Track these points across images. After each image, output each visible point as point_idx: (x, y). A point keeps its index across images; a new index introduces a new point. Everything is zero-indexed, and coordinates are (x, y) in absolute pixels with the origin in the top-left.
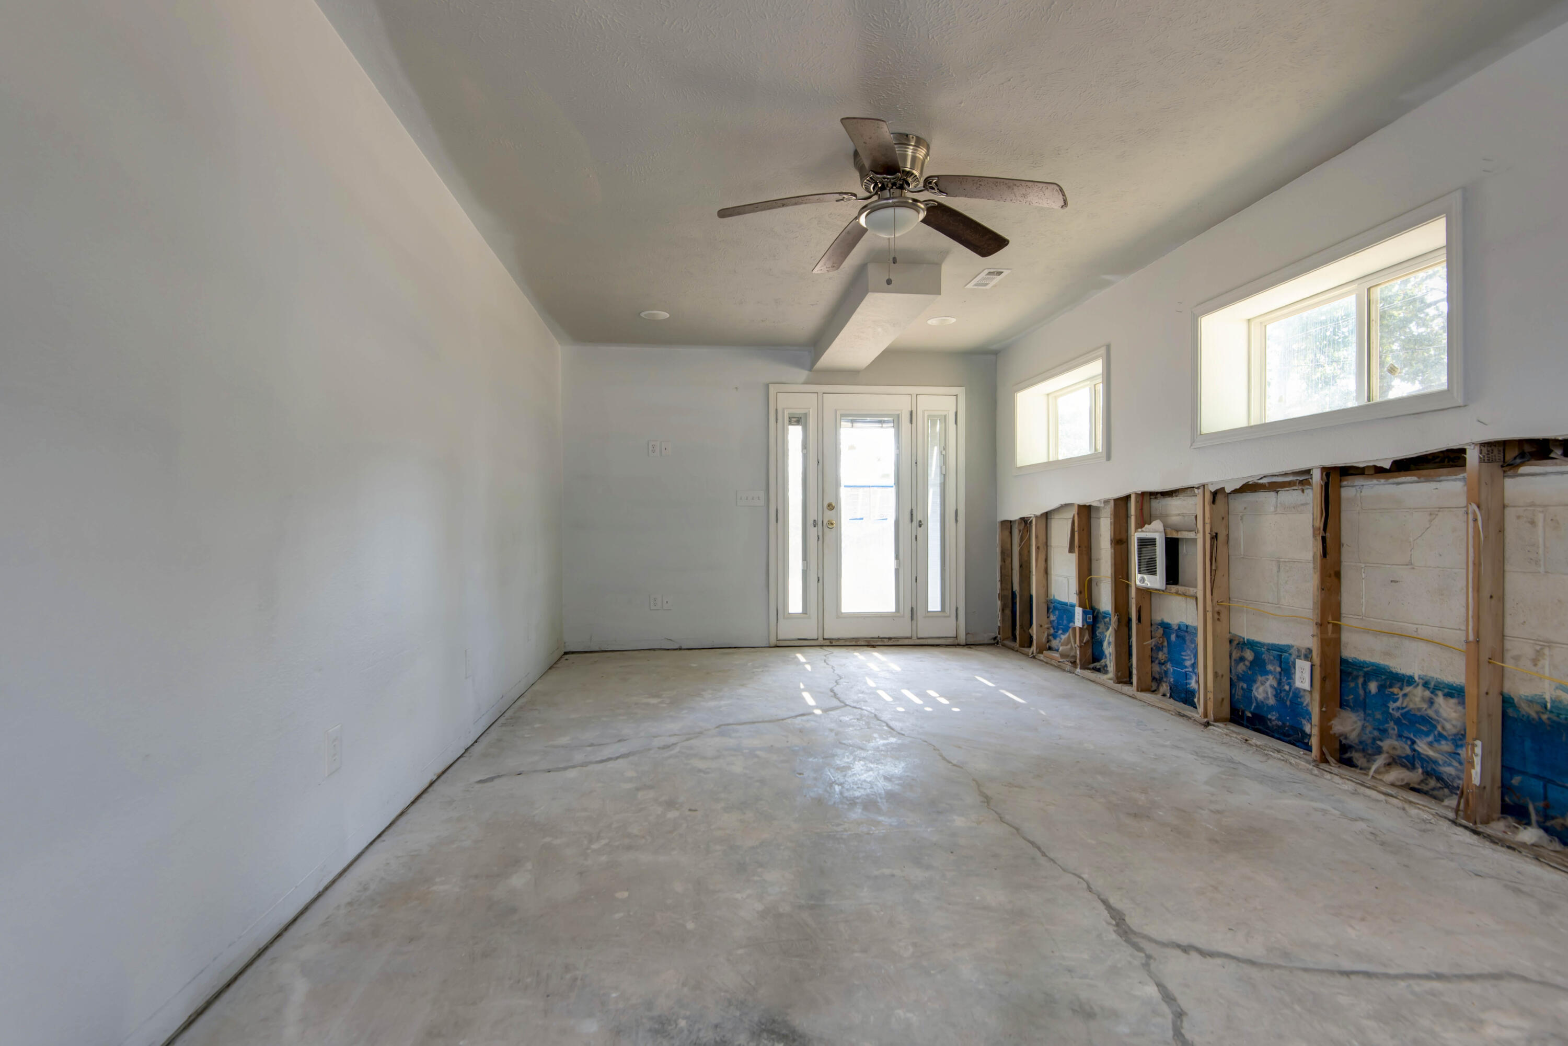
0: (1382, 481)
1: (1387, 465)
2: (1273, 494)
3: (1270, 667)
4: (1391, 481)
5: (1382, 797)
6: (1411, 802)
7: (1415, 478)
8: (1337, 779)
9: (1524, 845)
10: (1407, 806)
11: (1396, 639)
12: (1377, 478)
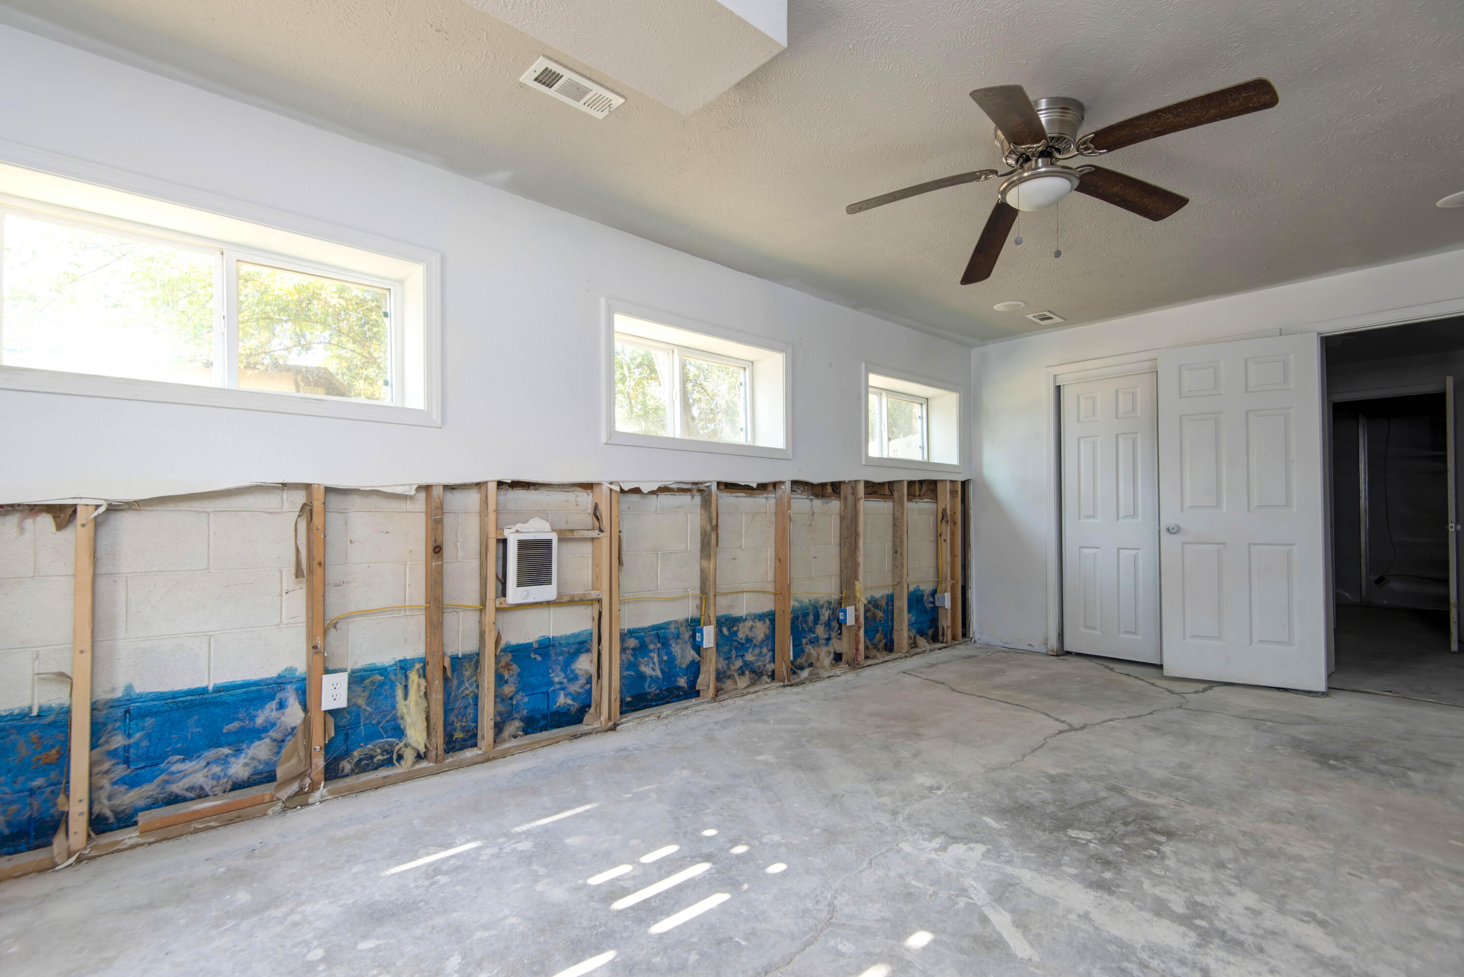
0: (729, 494)
1: (755, 486)
2: (655, 496)
3: (652, 647)
4: (733, 494)
5: (754, 696)
6: (766, 689)
7: (744, 495)
8: (730, 701)
9: (806, 679)
10: (765, 692)
11: (735, 595)
12: (727, 492)
